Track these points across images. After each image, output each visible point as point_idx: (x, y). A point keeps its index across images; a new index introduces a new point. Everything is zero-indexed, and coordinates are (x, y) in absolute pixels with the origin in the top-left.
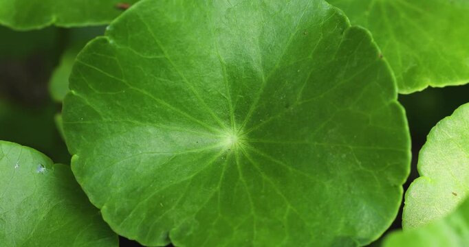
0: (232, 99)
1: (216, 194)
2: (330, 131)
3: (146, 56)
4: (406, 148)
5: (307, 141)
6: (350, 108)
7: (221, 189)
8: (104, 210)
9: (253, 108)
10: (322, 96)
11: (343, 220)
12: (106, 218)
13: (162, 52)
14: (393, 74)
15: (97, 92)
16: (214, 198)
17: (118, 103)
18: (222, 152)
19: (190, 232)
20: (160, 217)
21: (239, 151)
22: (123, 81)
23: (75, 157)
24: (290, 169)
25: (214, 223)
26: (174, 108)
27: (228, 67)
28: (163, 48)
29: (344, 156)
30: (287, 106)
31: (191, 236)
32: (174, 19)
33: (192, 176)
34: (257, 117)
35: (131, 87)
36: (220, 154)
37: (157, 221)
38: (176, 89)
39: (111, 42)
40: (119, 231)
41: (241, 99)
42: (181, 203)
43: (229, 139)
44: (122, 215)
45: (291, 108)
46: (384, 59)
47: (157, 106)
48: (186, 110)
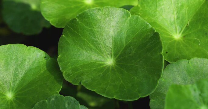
0: (114, 49)
1: (100, 75)
2: (140, 62)
3: (88, 28)
4: (162, 69)
5: (133, 64)
6: (148, 55)
7: (102, 74)
8: (64, 73)
9: (120, 53)
10: (141, 51)
11: (137, 88)
12: (64, 75)
13: (94, 28)
14: (163, 45)
15: (71, 37)
16: (99, 76)
17: (76, 41)
18: (107, 65)
19: (88, 82)
20: (80, 77)
21: (112, 66)
22: (79, 34)
23: (59, 56)
24: (126, 72)
25: (96, 81)
26: (94, 47)
27: (114, 39)
28: (94, 27)
29: (143, 70)
30: (130, 54)
31: (88, 83)
32: (100, 18)
33: (94, 69)
34: (120, 56)
35: (81, 37)
36: (106, 65)
37: (79, 78)
38: (96, 41)
39: (78, 20)
40: (66, 79)
41: (116, 50)
42: (88, 75)
43: (110, 62)
44: (69, 75)
45: (131, 54)
46: (162, 41)
47: (89, 45)
48: (98, 49)
